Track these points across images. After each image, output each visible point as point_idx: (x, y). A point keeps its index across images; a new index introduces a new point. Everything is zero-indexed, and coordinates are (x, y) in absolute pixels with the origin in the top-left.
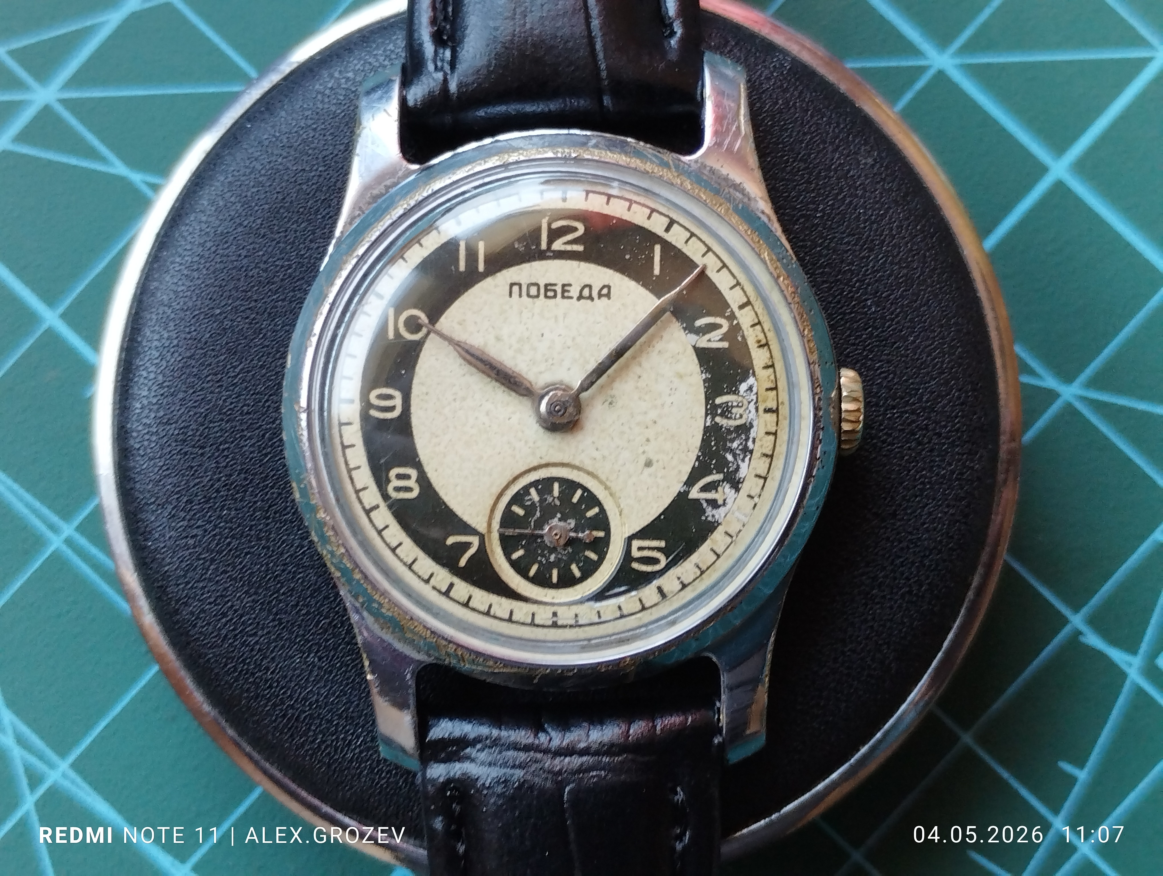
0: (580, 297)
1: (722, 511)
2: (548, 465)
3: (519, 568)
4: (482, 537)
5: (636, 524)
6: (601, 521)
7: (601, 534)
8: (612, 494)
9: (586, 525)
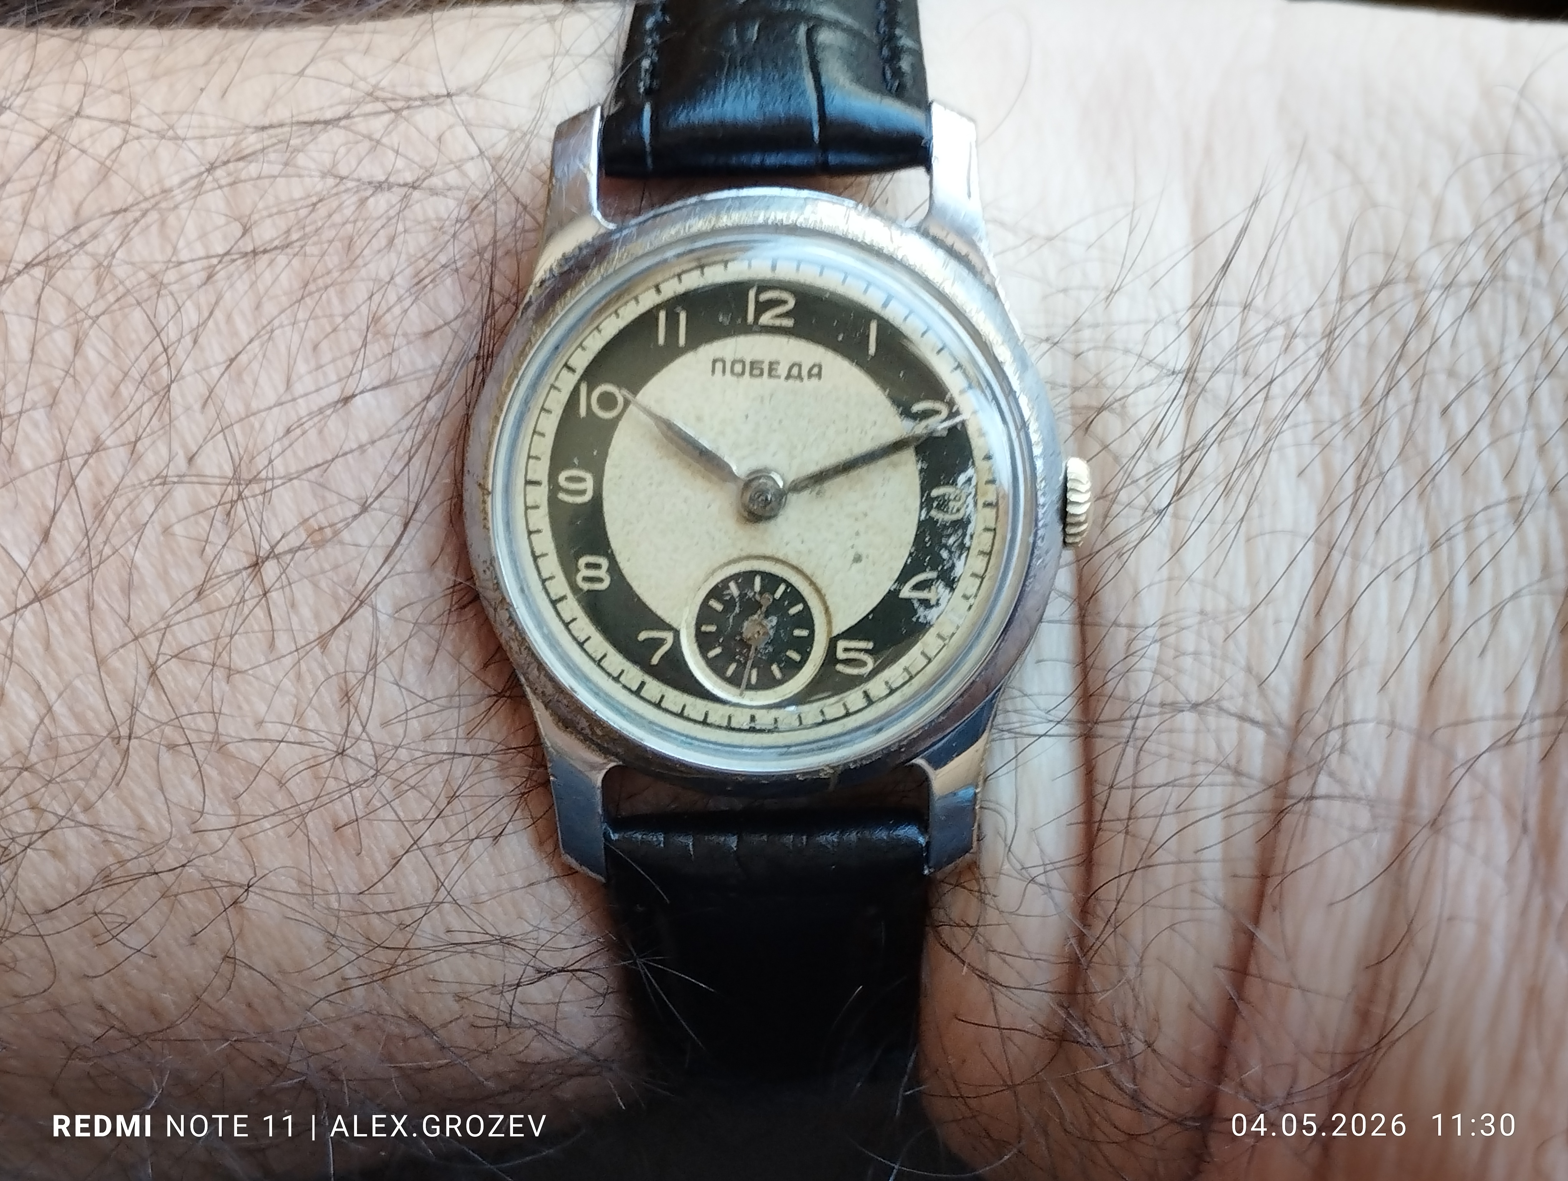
0: (789, 377)
1: (935, 610)
2: (749, 557)
3: (716, 667)
4: (677, 633)
5: (841, 625)
6: (806, 619)
7: (805, 633)
8: (818, 591)
9: (789, 623)
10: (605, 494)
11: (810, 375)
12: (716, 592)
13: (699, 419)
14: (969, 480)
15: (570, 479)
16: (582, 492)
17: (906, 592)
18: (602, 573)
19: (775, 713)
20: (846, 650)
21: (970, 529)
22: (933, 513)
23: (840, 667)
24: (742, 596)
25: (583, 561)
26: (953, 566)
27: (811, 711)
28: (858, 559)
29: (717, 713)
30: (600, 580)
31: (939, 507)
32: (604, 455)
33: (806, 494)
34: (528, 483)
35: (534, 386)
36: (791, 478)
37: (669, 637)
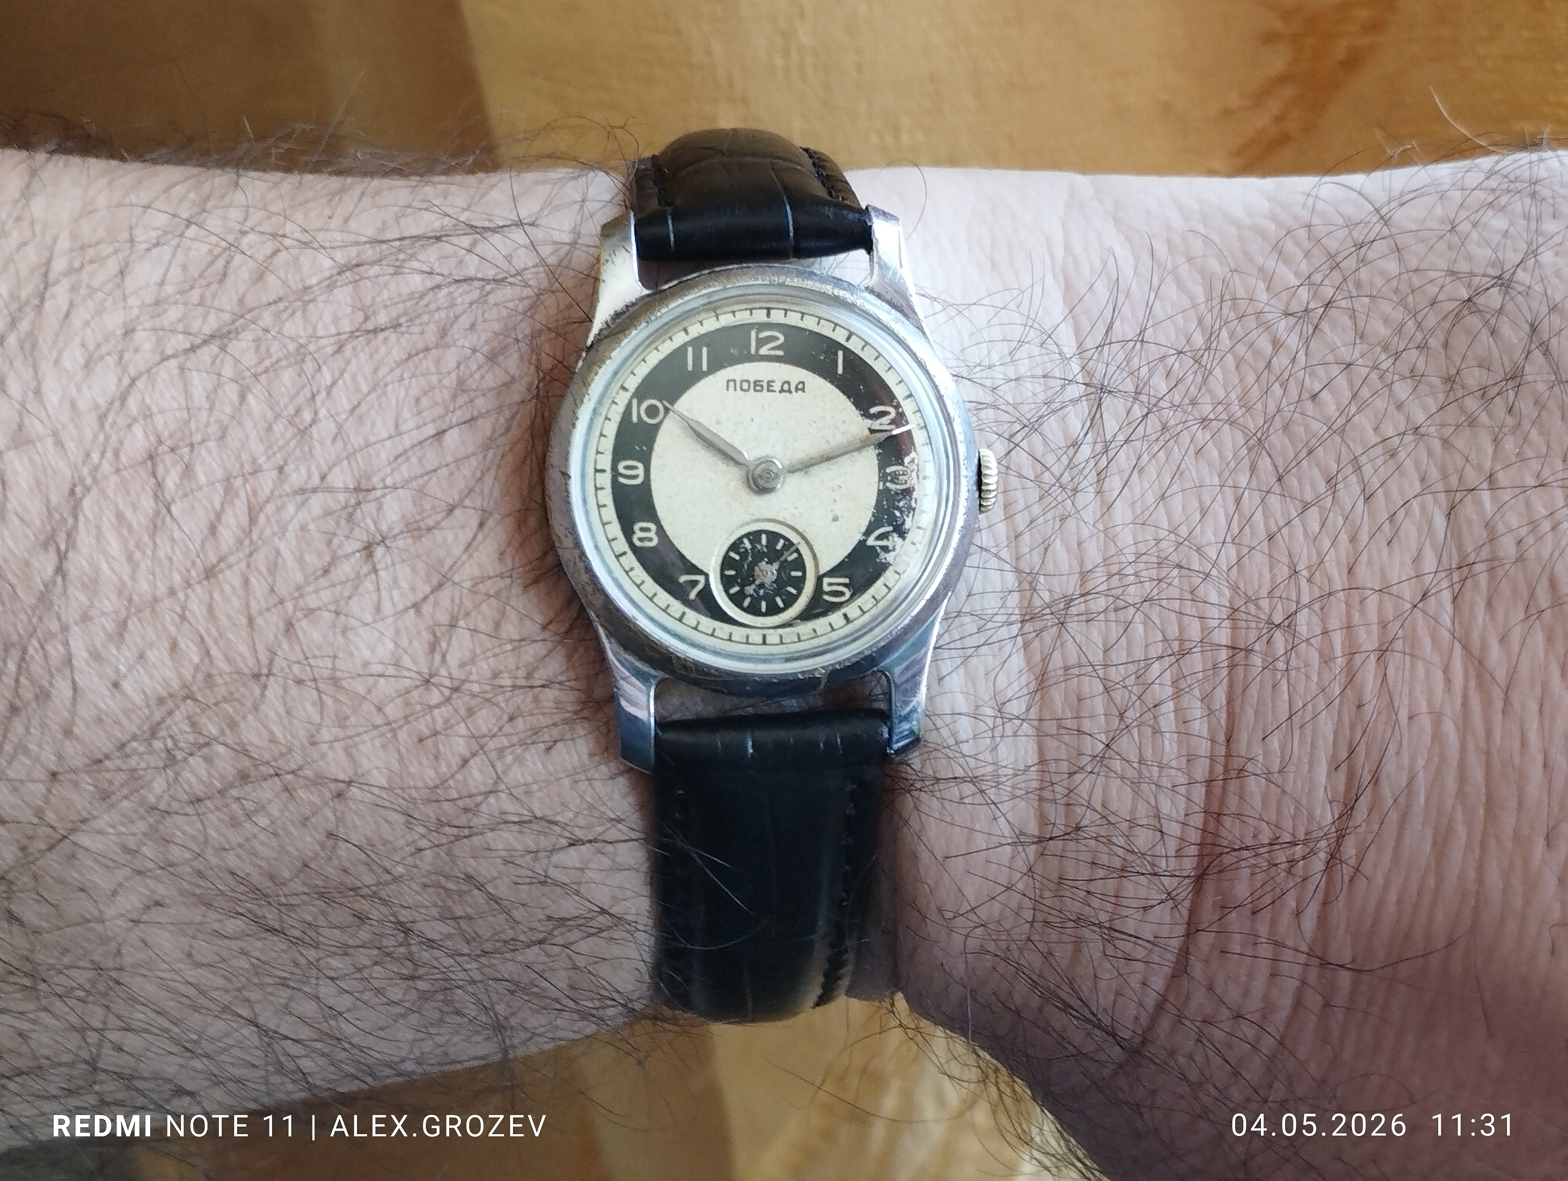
0: (782, 391)
1: (892, 554)
2: (758, 520)
3: (736, 600)
4: (707, 576)
5: (826, 565)
6: (799, 564)
7: (799, 574)
8: (808, 543)
9: (785, 567)
10: (652, 477)
11: (797, 389)
12: (735, 546)
13: (718, 422)
14: (913, 461)
15: (627, 468)
16: (635, 477)
17: (871, 542)
18: (652, 534)
19: (780, 631)
20: (830, 584)
21: (915, 495)
22: (888, 484)
23: (826, 597)
24: (753, 548)
25: (637, 526)
26: (903, 523)
27: (805, 628)
28: (835, 519)
29: (739, 633)
30: (650, 540)
31: (892, 481)
32: (651, 449)
33: (796, 474)
34: (597, 471)
35: (600, 402)
36: (787, 462)
37: (701, 578)
